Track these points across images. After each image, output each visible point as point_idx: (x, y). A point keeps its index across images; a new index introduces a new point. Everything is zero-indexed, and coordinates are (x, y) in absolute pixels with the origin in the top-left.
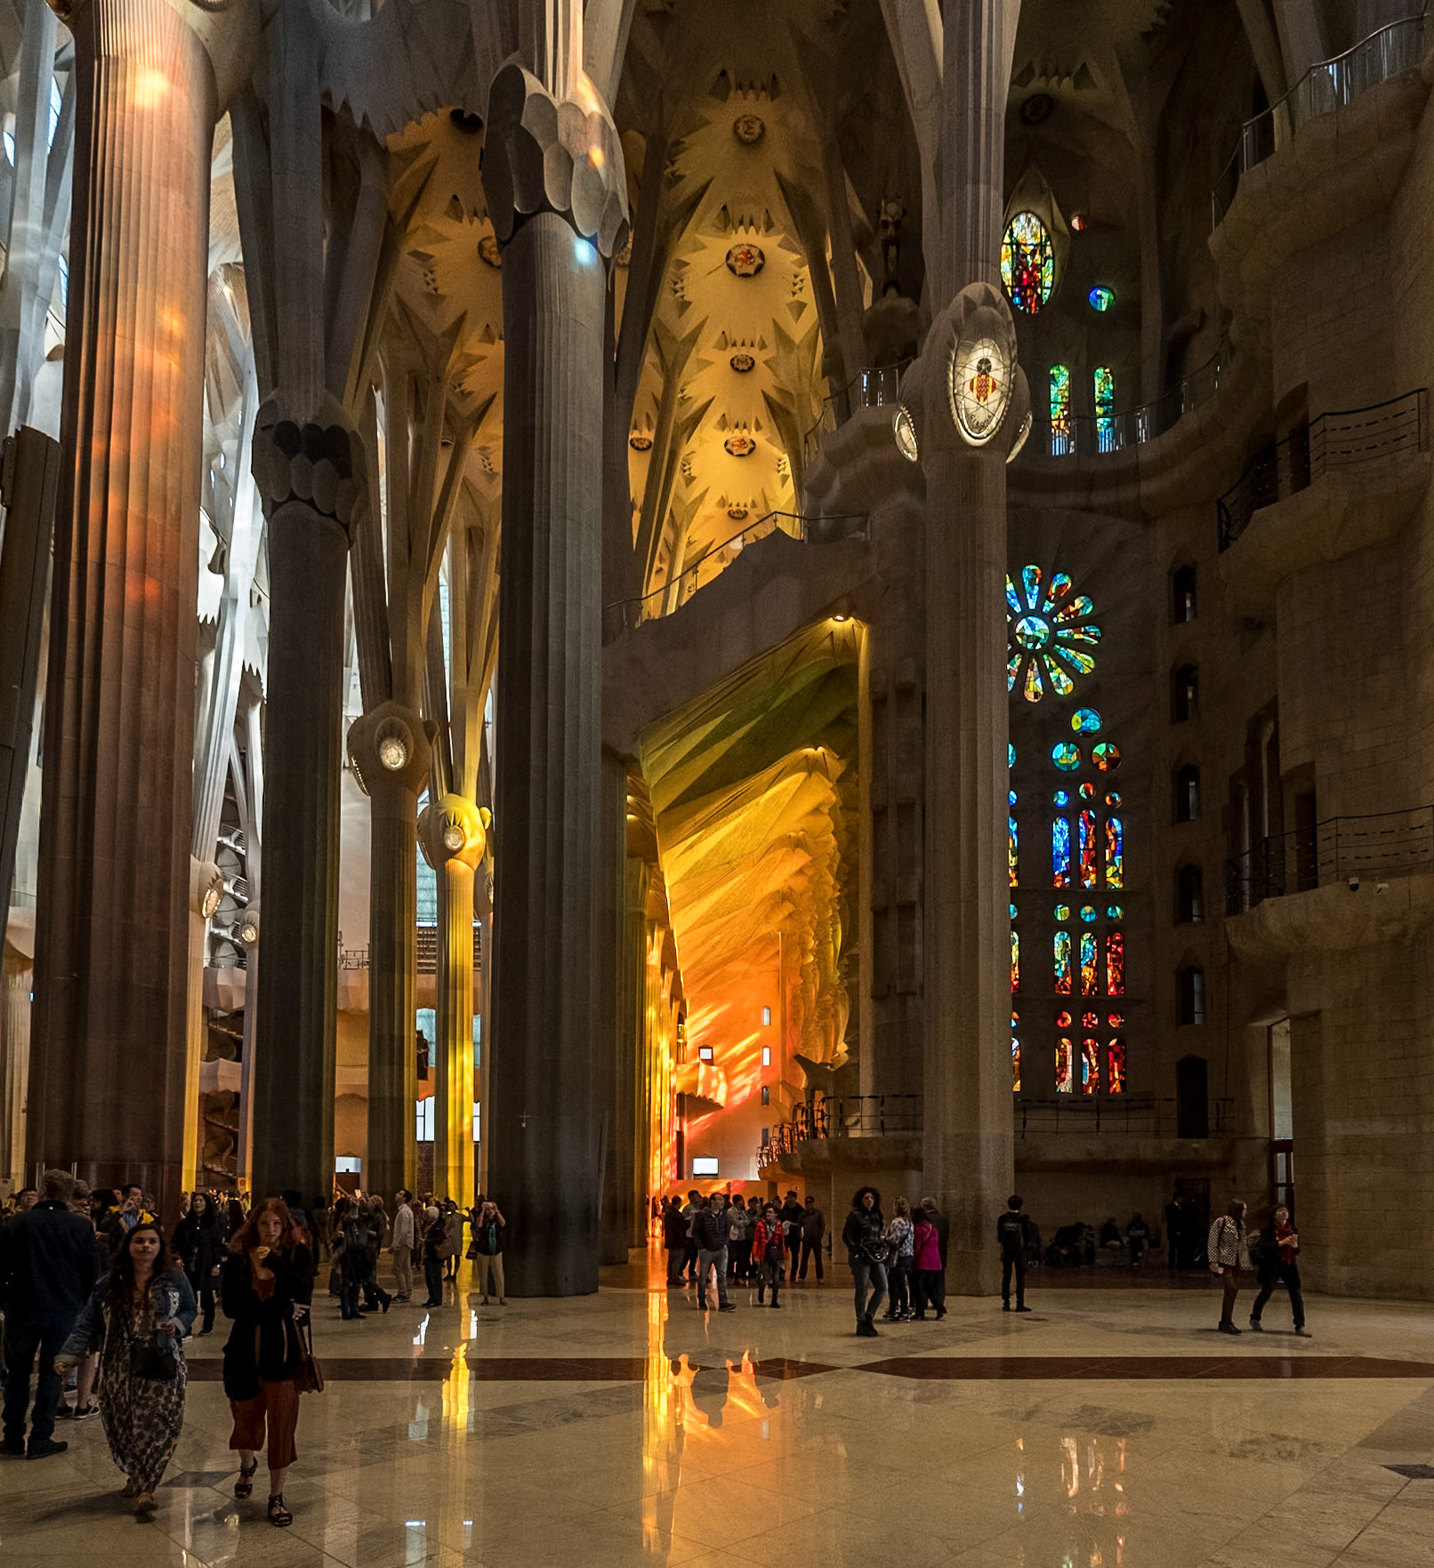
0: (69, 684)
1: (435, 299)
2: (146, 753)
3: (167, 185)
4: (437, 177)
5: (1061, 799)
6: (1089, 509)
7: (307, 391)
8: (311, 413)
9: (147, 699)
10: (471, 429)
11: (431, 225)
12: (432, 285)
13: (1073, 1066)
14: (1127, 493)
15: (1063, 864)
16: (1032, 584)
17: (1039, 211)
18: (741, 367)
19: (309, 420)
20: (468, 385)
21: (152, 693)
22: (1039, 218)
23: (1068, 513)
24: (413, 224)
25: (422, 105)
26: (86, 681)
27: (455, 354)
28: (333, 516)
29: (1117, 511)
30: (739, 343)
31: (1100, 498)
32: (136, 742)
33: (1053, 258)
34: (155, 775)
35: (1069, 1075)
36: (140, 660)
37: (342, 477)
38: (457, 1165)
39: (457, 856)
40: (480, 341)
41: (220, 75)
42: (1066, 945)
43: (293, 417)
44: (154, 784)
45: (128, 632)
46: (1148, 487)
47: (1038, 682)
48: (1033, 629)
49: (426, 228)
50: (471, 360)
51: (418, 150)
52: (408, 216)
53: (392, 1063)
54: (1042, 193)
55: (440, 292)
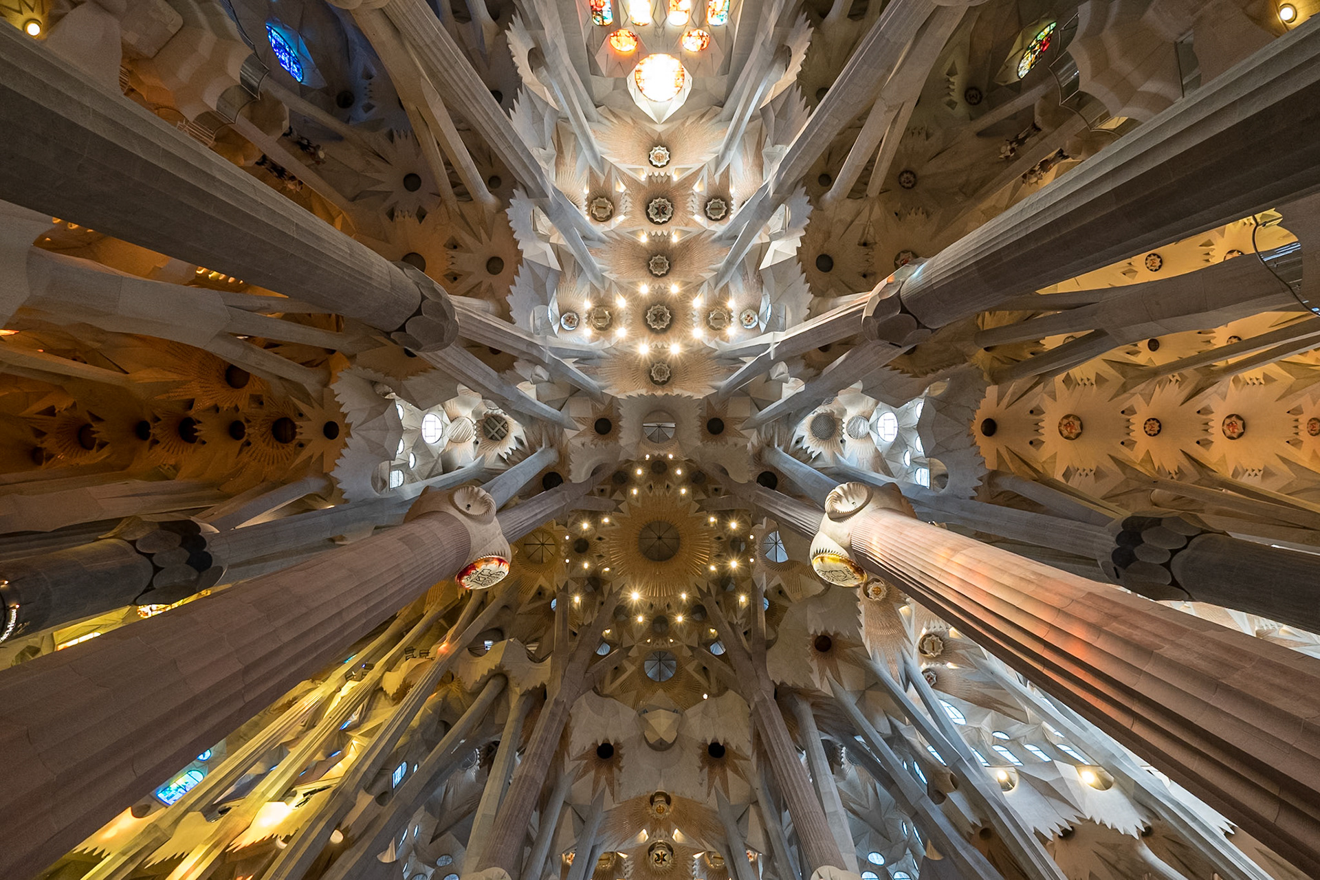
0: (1138, 729)
1: (1098, 474)
2: (1235, 680)
3: (901, 533)
4: (1016, 450)
7: (1095, 536)
8: (1110, 537)
9: (1168, 651)
10: (1211, 473)
11: (1044, 459)
12: (1087, 471)
17: (1017, 63)
19: (1113, 539)
20: (1172, 468)
21: (1167, 646)
24: (1040, 470)
25: (972, 445)
26: (1136, 708)
27: (1138, 468)
28: (1190, 539)
32: (1215, 685)
33: (1036, 36)
34: (1272, 685)
36: (1127, 642)
37: (1160, 525)
40: (1132, 450)
41: (892, 506)
43: (1110, 550)
44: (1285, 691)
45: (1099, 643)
49: (1044, 463)
50: (1148, 458)
51: (999, 455)
52: (1035, 470)
54: (1007, 66)
55: (1094, 469)
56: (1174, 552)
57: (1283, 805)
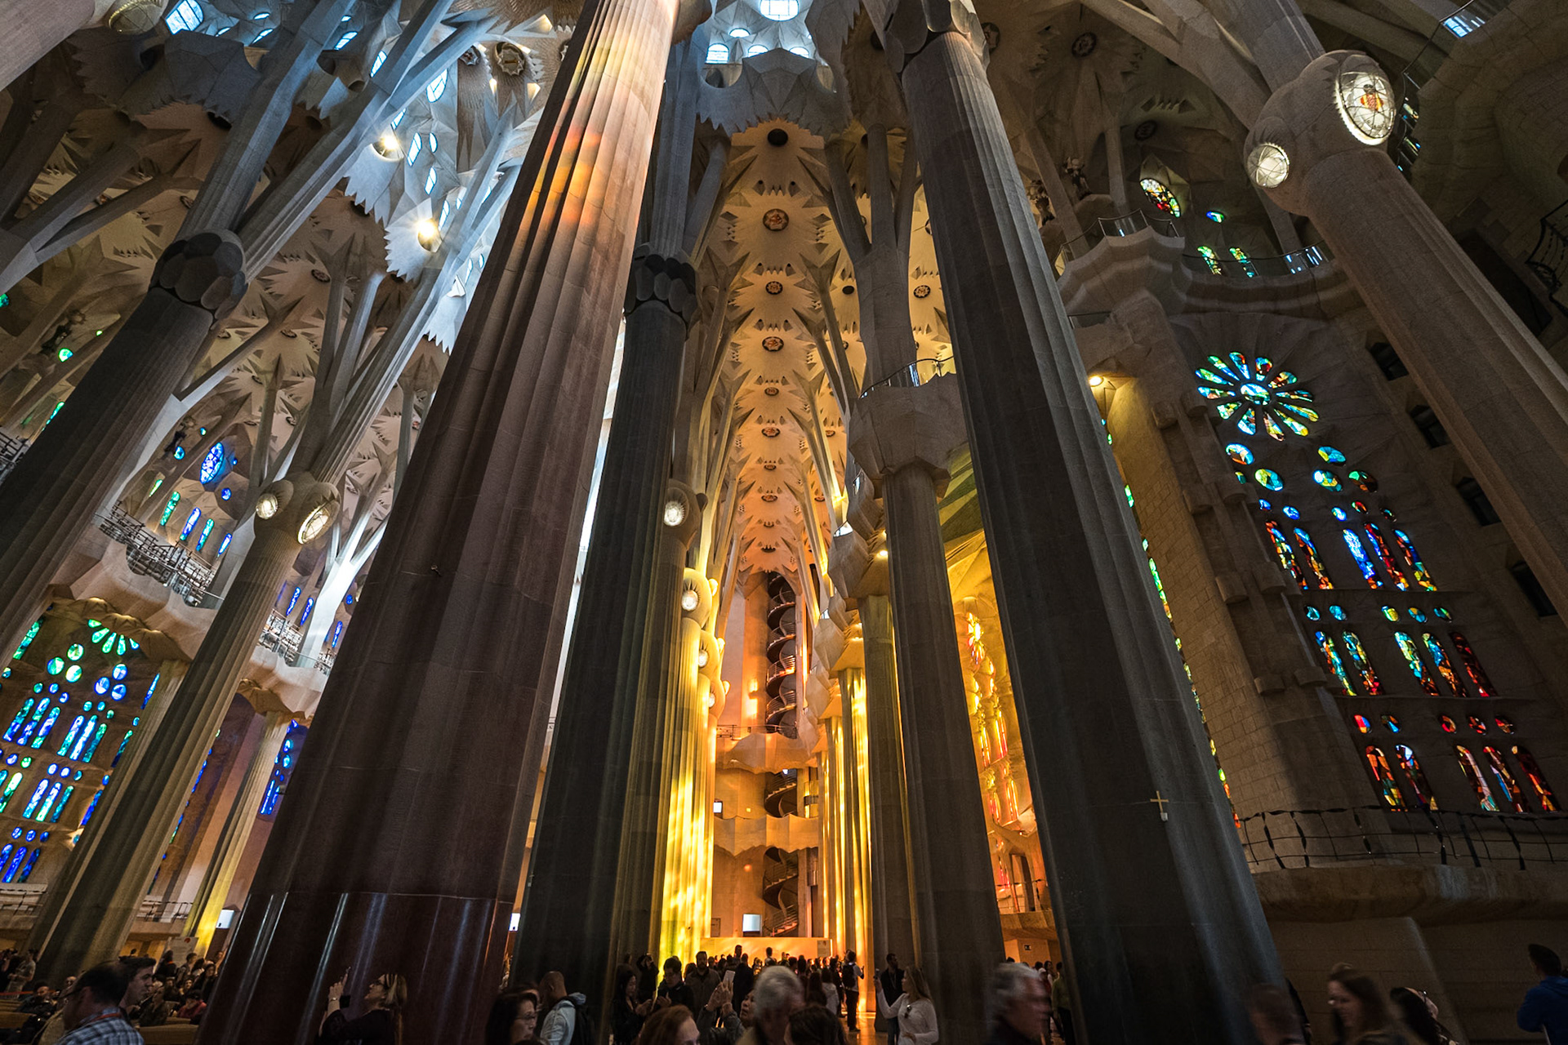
1: (730, 244)
4: (754, 166)
5: (1339, 514)
6: (1277, 312)
7: (672, 240)
8: (673, 253)
10: (735, 329)
11: (744, 194)
12: (732, 235)
13: (1484, 777)
14: (1308, 300)
15: (1370, 570)
16: (1240, 362)
17: (1158, 178)
18: (920, 295)
19: (672, 256)
20: (738, 301)
21: (591, 298)
22: (1157, 181)
23: (1262, 315)
24: (733, 191)
25: (758, 118)
27: (737, 277)
28: (680, 314)
29: (1301, 313)
30: (928, 273)
31: (1283, 305)
33: (1175, 198)
34: (581, 367)
35: (1486, 790)
37: (689, 292)
38: (671, 919)
39: (690, 615)
40: (754, 272)
42: (1409, 644)
43: (660, 253)
45: (579, 245)
46: (1324, 296)
47: (1276, 427)
48: (1255, 392)
49: (740, 194)
50: (745, 284)
51: (748, 148)
52: (733, 185)
53: (647, 794)
54: (1159, 168)
55: (735, 240)
56: (666, 303)
57: (487, 374)
